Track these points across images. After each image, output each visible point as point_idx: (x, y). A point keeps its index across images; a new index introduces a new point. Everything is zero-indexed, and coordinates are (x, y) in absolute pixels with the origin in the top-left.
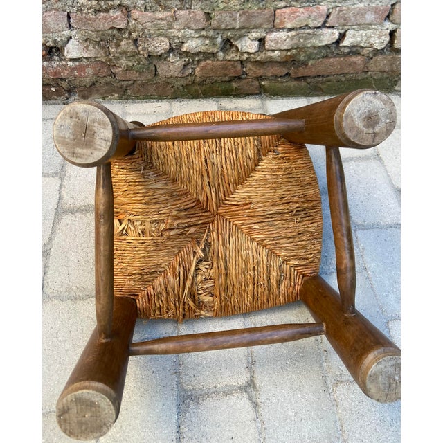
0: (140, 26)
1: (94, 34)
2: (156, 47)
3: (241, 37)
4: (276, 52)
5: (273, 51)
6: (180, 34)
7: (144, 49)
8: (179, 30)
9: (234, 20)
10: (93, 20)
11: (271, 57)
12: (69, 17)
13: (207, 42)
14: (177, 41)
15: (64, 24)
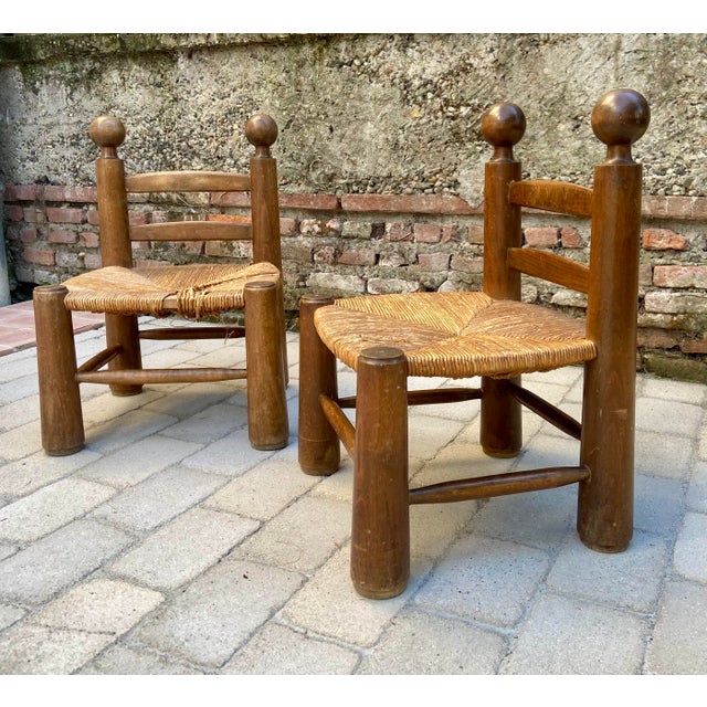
1: (468, 276)
4: (659, 315)
5: (655, 313)
10: (470, 262)
11: (652, 321)
12: (450, 259)
13: (578, 295)
14: (546, 291)
15: (445, 264)
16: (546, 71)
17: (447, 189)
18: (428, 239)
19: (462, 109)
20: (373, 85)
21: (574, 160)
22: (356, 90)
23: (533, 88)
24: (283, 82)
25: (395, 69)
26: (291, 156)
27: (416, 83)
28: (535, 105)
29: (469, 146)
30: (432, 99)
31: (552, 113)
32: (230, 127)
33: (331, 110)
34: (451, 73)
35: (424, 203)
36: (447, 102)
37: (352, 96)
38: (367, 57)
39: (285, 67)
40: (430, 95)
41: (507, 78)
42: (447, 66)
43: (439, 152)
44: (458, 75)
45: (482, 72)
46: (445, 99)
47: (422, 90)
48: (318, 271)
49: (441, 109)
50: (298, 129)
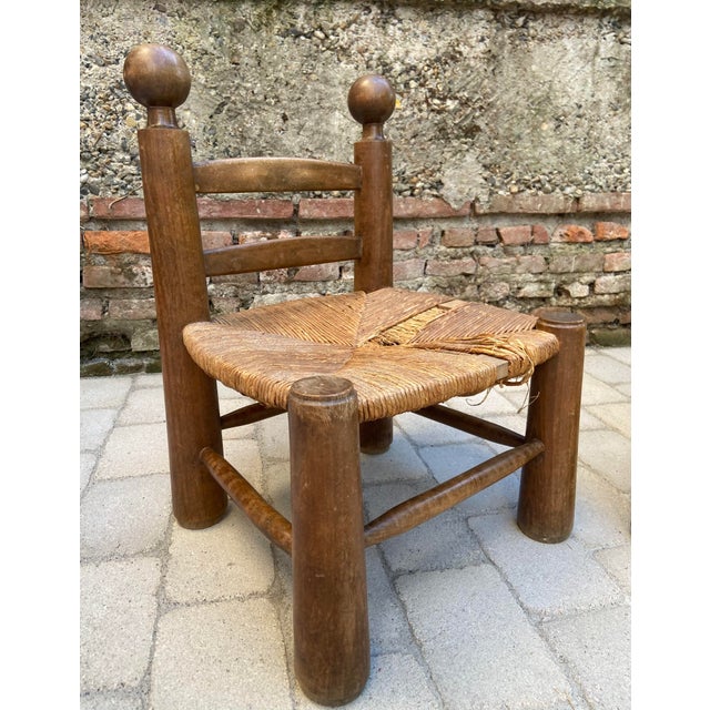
0: (488, 272)
2: (497, 292)
3: (574, 281)
4: (606, 296)
5: (603, 294)
6: (520, 279)
7: (486, 295)
8: (520, 274)
9: (570, 263)
10: (446, 266)
11: (601, 302)
12: (426, 265)
13: (543, 287)
14: (516, 286)
15: (421, 271)
16: (534, 68)
17: (427, 191)
18: (404, 246)
19: (449, 102)
20: (342, 65)
21: (554, 160)
22: (320, 69)
23: (521, 84)
24: (211, 50)
25: (372, 48)
26: (227, 151)
27: (398, 67)
28: (523, 102)
29: (455, 143)
30: (416, 88)
31: (539, 111)
32: (119, 107)
33: (284, 92)
34: (438, 60)
35: (402, 206)
36: (433, 93)
37: (313, 77)
38: (334, 29)
39: (213, 29)
40: (413, 84)
41: (496, 71)
42: (433, 51)
43: (423, 149)
44: (446, 63)
45: (472, 63)
46: (430, 90)
47: (405, 77)
48: (266, 293)
49: (426, 101)
50: (234, 115)
